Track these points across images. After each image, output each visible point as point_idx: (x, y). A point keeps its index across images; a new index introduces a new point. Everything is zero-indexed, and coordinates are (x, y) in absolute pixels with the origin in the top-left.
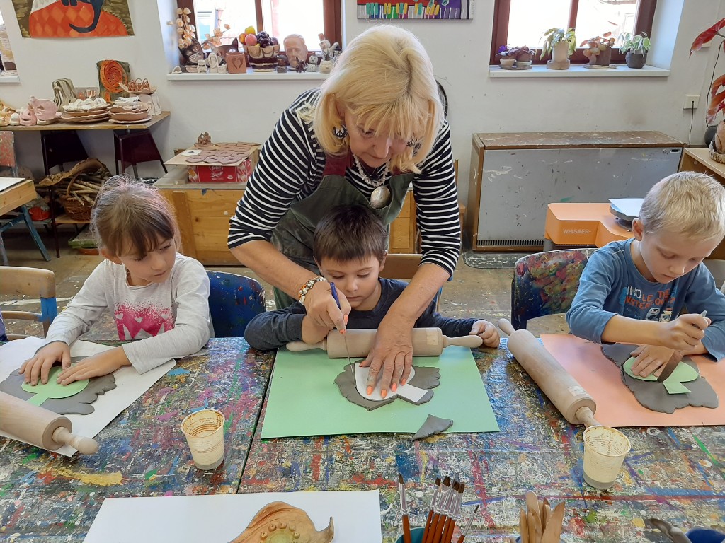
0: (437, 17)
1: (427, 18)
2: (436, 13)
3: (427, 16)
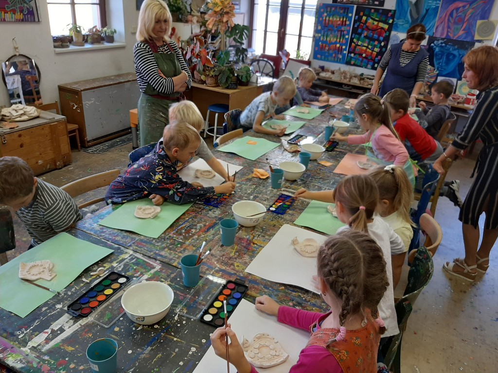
0: (22, 20)
1: (17, 21)
2: (22, 18)
3: (17, 20)
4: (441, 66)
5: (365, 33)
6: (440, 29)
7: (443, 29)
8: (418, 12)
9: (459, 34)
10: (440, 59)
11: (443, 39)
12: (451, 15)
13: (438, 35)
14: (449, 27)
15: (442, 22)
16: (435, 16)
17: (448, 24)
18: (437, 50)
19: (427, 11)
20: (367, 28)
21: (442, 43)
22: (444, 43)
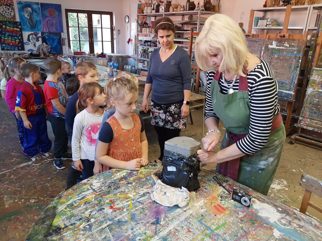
4: (51, 44)
5: (8, 34)
6: (45, 29)
7: (46, 28)
8: (32, 22)
9: (53, 30)
10: (49, 41)
11: (47, 33)
12: (47, 22)
13: (45, 31)
14: (48, 28)
15: (45, 26)
16: (41, 23)
17: (48, 27)
18: (47, 37)
19: (36, 21)
20: (8, 31)
21: (47, 34)
22: (49, 34)
